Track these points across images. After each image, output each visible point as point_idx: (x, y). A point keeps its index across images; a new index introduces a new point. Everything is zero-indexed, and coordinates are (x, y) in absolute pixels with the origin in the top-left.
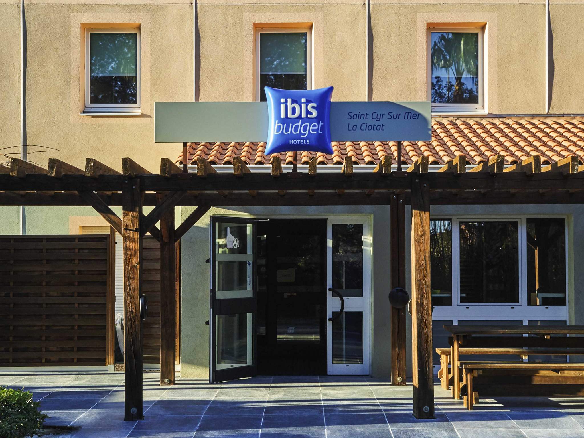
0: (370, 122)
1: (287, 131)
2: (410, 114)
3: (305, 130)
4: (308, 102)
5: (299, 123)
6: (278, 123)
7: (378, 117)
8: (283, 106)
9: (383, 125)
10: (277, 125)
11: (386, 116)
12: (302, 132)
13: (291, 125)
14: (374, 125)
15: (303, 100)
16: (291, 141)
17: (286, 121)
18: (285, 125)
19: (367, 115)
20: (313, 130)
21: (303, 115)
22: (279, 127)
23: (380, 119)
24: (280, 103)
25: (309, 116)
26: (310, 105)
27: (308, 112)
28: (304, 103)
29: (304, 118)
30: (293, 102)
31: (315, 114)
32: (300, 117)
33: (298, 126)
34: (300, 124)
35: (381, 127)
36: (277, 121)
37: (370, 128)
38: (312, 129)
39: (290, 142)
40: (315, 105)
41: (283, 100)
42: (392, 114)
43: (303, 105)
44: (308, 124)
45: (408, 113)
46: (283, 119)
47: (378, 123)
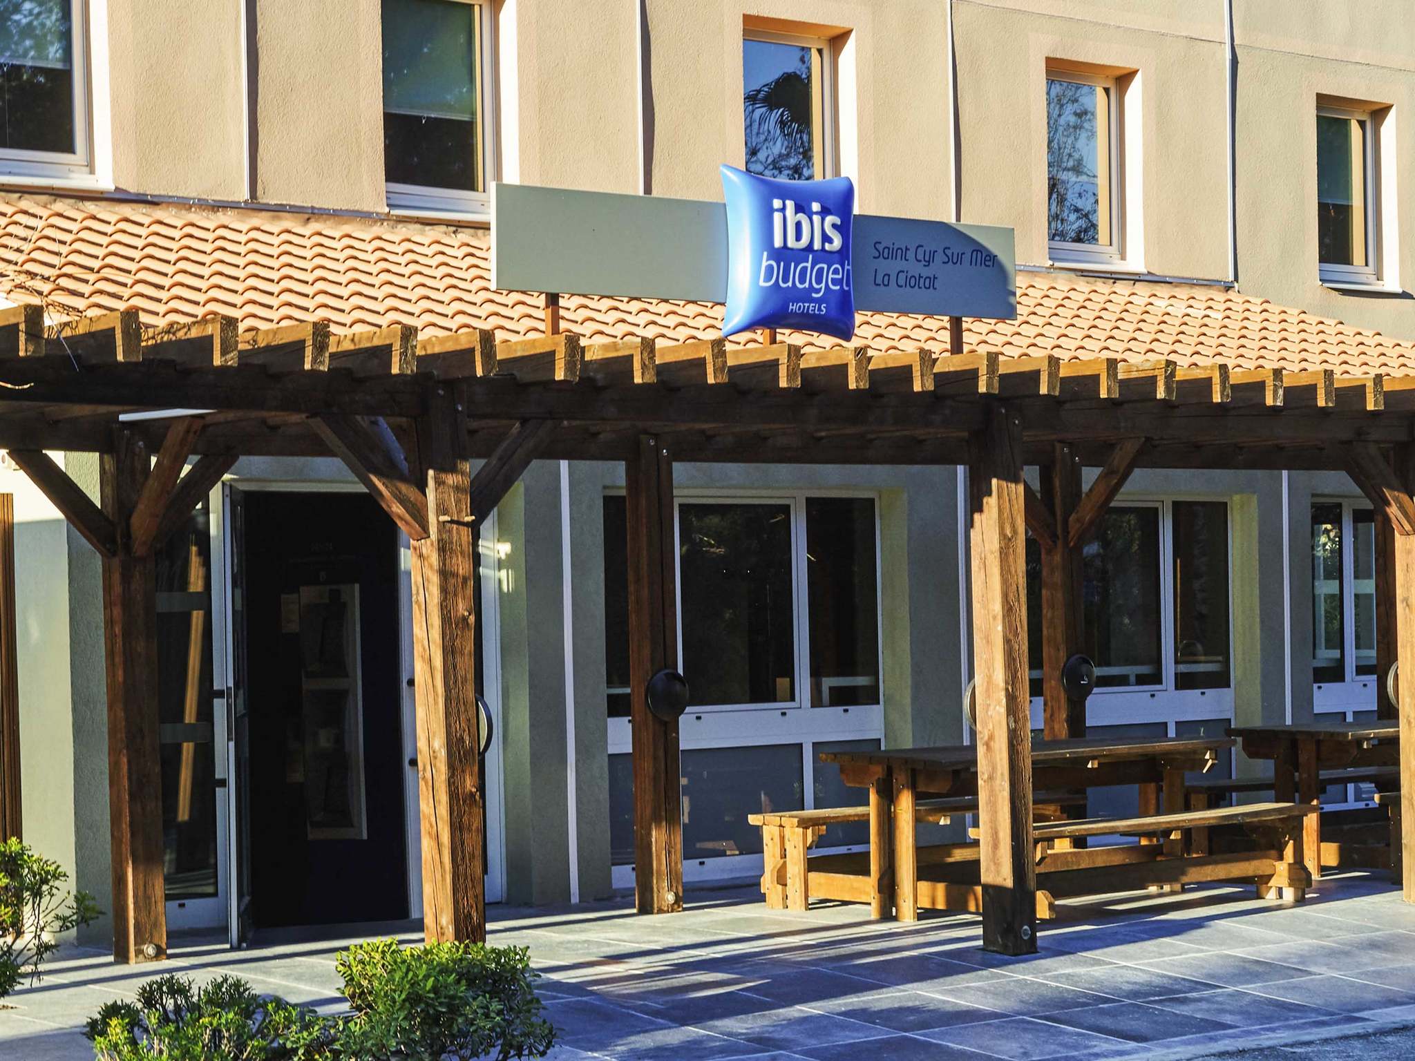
0: (917, 269)
1: (785, 280)
2: (979, 254)
3: (819, 281)
4: (825, 212)
5: (808, 262)
6: (767, 260)
7: (927, 259)
8: (777, 217)
9: (935, 278)
10: (765, 263)
11: (939, 257)
12: (815, 285)
13: (793, 264)
14: (920, 277)
15: (816, 207)
16: (793, 305)
17: (783, 255)
18: (782, 264)
19: (908, 252)
20: (834, 282)
21: (817, 245)
22: (770, 269)
23: (929, 262)
24: (770, 211)
25: (827, 247)
26: (830, 219)
27: (826, 238)
28: (817, 213)
29: (817, 251)
30: (799, 209)
31: (837, 243)
32: (810, 248)
33: (806, 268)
34: (809, 265)
35: (931, 282)
36: (765, 254)
37: (913, 281)
38: (831, 278)
39: (791, 307)
40: (838, 221)
41: (777, 203)
42: (949, 252)
43: (816, 218)
44: (825, 266)
45: (977, 251)
46: (778, 249)
47: (926, 272)
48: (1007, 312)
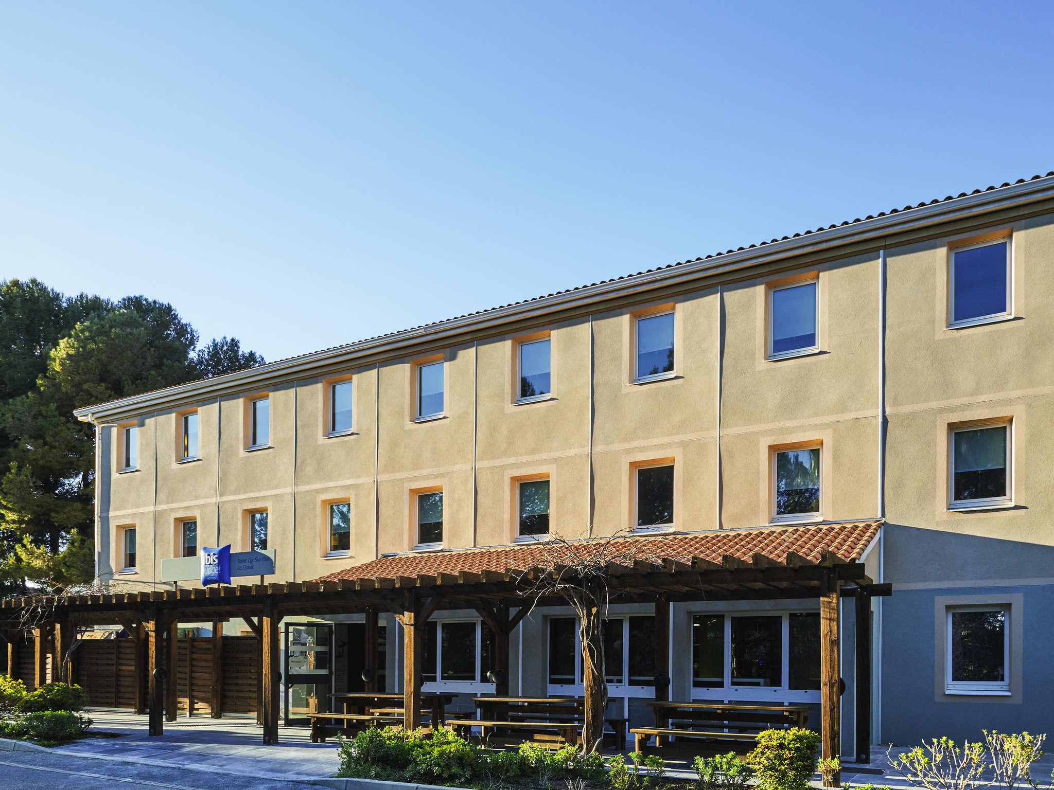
0: (248, 564)
2: (268, 559)
9: (255, 566)
11: (255, 560)
23: (251, 562)
27: (214, 561)
35: (252, 567)
37: (247, 568)
39: (208, 579)
42: (257, 559)
47: (250, 565)
48: (273, 572)
